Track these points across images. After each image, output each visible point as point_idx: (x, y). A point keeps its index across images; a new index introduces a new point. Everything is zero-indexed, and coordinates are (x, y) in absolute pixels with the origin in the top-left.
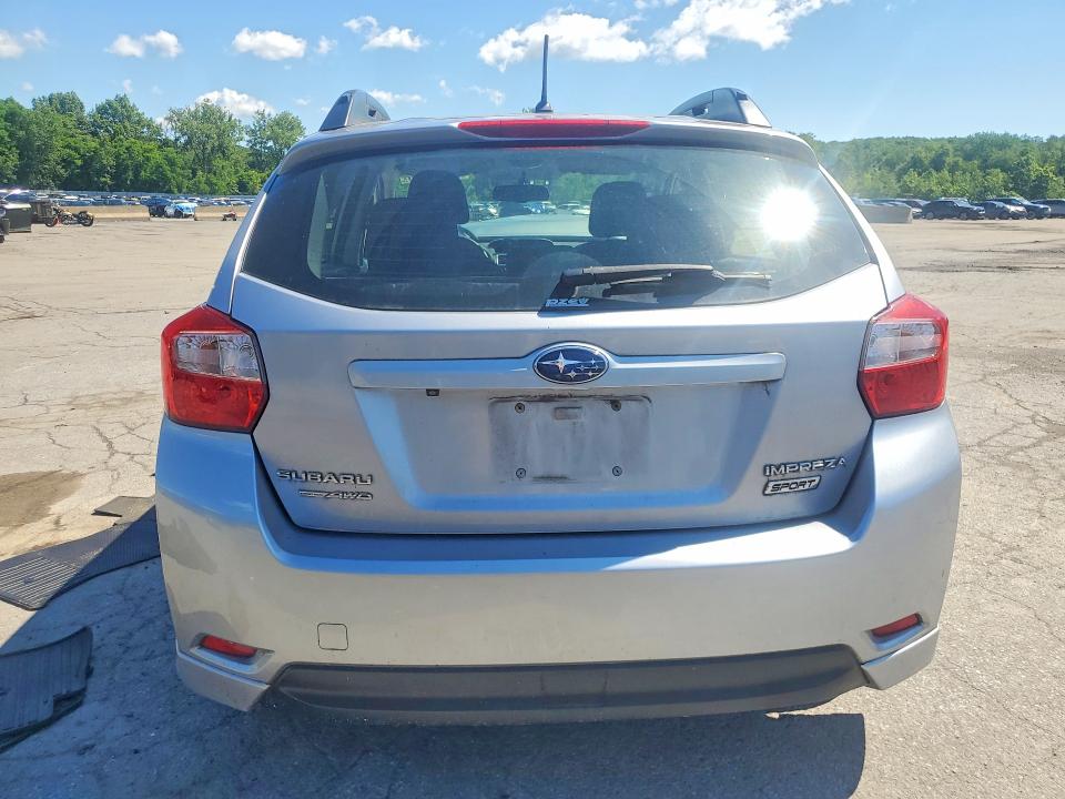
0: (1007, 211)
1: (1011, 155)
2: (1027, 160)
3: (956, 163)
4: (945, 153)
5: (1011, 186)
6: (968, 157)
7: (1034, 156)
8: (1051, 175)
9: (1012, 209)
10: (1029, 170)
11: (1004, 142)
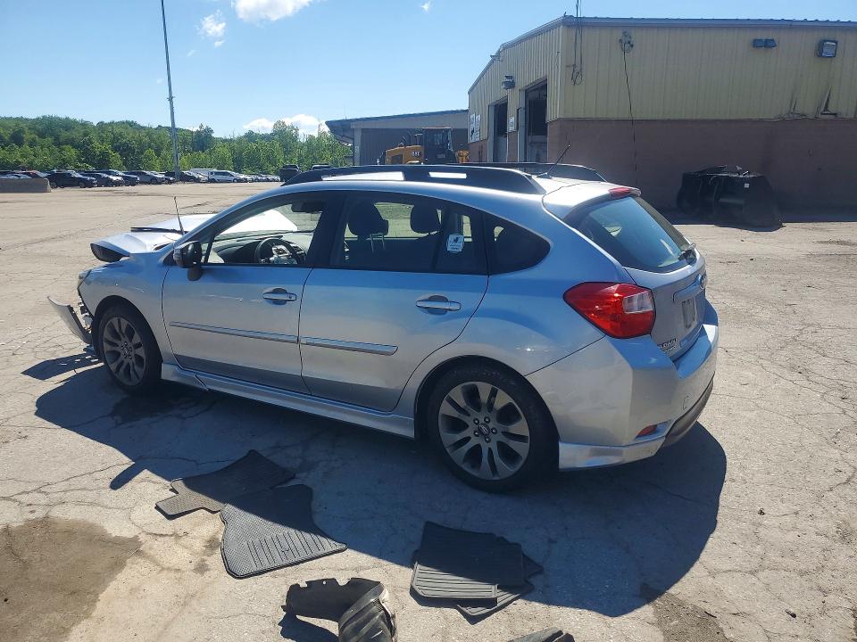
0: (111, 180)
1: (76, 135)
2: (89, 140)
3: (34, 140)
4: (21, 131)
5: (83, 159)
6: (42, 135)
7: (93, 136)
8: (110, 152)
9: (115, 178)
10: (93, 147)
11: (68, 124)
